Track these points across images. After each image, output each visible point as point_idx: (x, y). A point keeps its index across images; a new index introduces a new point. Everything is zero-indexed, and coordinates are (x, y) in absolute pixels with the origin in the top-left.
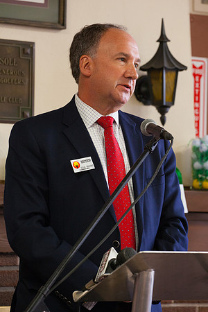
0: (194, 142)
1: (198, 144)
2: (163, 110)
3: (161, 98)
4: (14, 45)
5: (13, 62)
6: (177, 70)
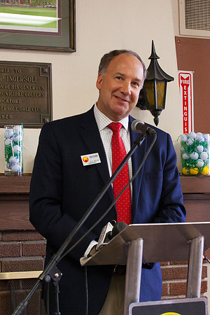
0: (182, 138)
1: (185, 139)
2: (156, 113)
3: (153, 103)
4: (35, 66)
5: (34, 79)
6: (166, 81)
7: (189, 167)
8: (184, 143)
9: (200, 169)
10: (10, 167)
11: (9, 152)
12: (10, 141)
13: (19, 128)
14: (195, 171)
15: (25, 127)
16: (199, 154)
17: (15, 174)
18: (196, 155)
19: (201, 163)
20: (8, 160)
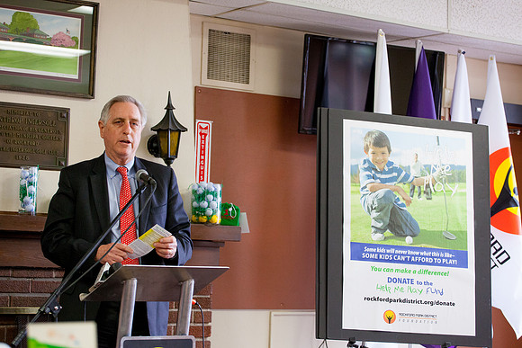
0: (194, 186)
1: (196, 188)
2: (168, 161)
3: (166, 152)
4: (53, 110)
5: (52, 123)
6: (179, 131)
7: (198, 215)
8: (195, 192)
9: (209, 217)
10: (24, 207)
11: (23, 192)
12: (25, 182)
13: (35, 169)
14: (204, 219)
15: (40, 169)
16: (209, 202)
17: (29, 213)
18: (205, 204)
19: (210, 212)
20: (22, 200)
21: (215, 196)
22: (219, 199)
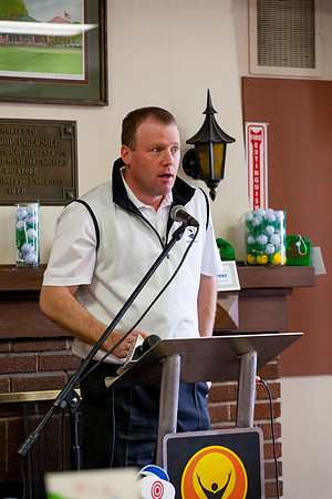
0: (247, 215)
1: (251, 218)
2: (212, 184)
3: (209, 172)
4: (55, 125)
5: (54, 143)
6: (225, 143)
7: (255, 255)
8: (249, 223)
9: (270, 256)
10: (22, 257)
11: (21, 238)
12: (22, 224)
13: (35, 207)
14: (263, 259)
15: (41, 205)
16: (269, 237)
17: (30, 266)
18: (263, 239)
19: (271, 249)
20: (20, 248)
21: (277, 226)
22: (283, 231)
